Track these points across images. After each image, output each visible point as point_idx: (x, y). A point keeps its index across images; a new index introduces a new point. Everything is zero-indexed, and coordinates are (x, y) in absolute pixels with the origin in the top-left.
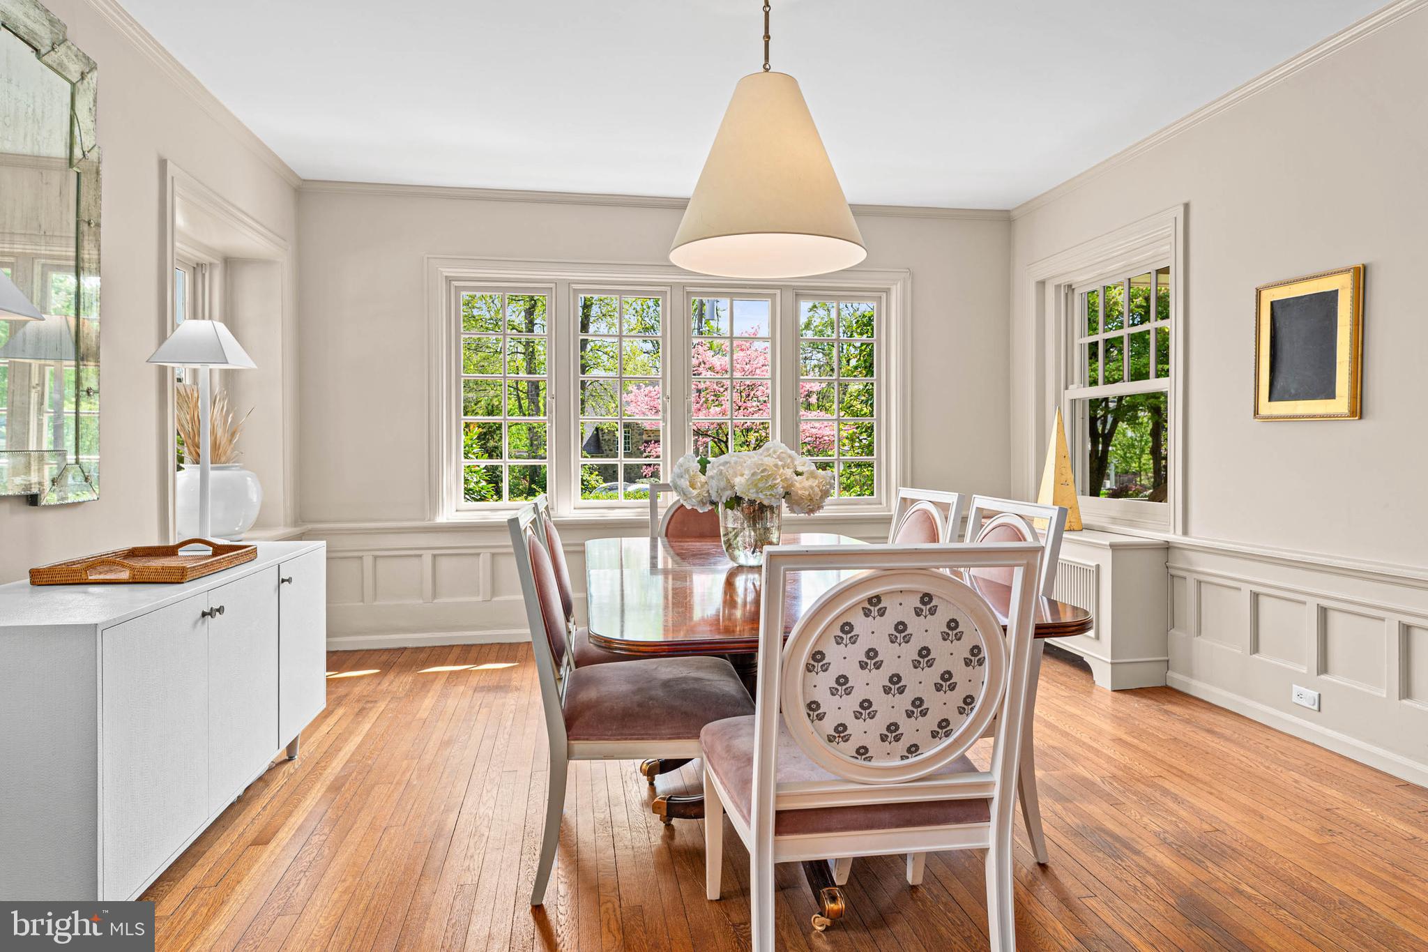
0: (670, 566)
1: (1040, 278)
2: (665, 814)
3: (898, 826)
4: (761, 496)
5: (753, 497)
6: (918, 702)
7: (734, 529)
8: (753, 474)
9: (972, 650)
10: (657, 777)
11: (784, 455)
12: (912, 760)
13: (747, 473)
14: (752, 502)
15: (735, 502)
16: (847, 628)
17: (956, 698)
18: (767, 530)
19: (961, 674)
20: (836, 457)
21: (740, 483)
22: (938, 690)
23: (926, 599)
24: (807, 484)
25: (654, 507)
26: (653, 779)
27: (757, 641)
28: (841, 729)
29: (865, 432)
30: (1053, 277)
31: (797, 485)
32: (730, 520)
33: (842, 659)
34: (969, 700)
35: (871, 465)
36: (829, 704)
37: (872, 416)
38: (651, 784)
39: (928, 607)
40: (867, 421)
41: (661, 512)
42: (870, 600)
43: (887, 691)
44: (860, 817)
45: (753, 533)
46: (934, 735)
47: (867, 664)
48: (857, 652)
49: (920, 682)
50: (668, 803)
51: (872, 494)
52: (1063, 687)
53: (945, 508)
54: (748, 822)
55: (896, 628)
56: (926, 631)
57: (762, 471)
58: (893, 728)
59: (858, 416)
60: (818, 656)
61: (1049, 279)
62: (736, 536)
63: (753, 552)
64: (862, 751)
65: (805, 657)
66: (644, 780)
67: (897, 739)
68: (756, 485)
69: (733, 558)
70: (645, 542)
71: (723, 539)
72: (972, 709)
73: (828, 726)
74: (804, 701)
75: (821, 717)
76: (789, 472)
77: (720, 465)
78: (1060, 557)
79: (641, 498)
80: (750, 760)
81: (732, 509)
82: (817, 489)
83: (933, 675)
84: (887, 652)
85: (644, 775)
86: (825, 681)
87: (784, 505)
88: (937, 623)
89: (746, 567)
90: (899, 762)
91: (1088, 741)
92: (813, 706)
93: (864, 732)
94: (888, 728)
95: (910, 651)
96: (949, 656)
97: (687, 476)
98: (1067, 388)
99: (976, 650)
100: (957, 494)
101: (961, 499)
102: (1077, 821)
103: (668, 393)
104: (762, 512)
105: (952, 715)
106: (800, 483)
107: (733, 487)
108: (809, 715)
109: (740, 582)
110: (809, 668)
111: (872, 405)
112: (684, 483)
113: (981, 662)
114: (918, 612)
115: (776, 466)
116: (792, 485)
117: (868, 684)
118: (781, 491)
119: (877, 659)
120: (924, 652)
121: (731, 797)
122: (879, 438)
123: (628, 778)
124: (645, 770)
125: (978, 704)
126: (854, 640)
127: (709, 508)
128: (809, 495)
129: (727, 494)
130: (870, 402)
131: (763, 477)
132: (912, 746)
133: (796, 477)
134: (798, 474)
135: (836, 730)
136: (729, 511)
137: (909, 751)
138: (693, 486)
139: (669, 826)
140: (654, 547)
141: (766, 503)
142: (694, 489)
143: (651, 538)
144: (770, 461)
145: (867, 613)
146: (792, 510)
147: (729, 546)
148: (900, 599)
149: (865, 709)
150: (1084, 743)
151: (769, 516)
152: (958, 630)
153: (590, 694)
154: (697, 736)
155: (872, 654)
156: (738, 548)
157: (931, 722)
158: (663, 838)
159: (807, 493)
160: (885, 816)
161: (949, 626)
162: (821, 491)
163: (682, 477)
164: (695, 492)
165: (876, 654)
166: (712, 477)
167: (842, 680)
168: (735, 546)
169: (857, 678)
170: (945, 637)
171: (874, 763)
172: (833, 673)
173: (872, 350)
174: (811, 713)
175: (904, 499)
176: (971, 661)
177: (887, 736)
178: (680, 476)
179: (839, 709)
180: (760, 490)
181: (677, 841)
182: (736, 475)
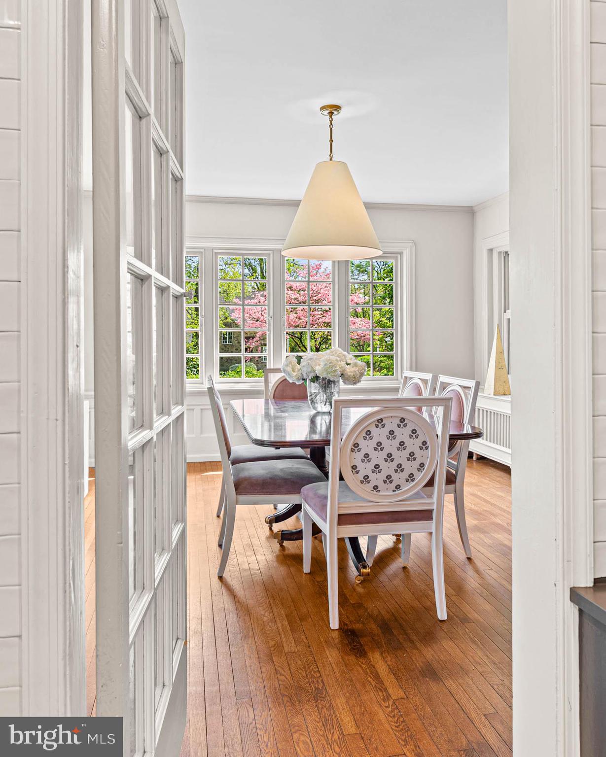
1: (490, 247)
2: (280, 539)
3: (392, 522)
4: (329, 375)
5: (325, 376)
6: (399, 466)
7: (315, 393)
8: (326, 365)
9: (423, 443)
10: (274, 524)
11: (340, 355)
12: (398, 492)
13: (322, 364)
14: (324, 379)
15: (316, 379)
16: (368, 433)
17: (416, 464)
18: (332, 393)
19: (418, 453)
20: (371, 352)
21: (319, 370)
22: (408, 460)
23: (402, 420)
24: (353, 369)
25: (266, 381)
26: (272, 526)
27: (330, 441)
28: (366, 477)
29: (389, 337)
30: (498, 247)
31: (348, 370)
32: (313, 388)
33: (367, 446)
34: (422, 465)
35: (392, 357)
36: (361, 466)
37: (393, 328)
38: (271, 529)
39: (403, 423)
40: (389, 330)
41: (271, 385)
42: (378, 421)
43: (386, 460)
45: (325, 396)
46: (407, 480)
47: (377, 448)
48: (373, 443)
49: (400, 457)
50: (282, 533)
51: (393, 375)
52: (498, 483)
53: (425, 382)
54: (325, 521)
55: (390, 433)
56: (403, 434)
57: (330, 363)
58: (389, 477)
59: (384, 328)
60: (356, 445)
61: (496, 247)
62: (316, 396)
63: (325, 405)
64: (375, 488)
65: (350, 446)
66: (267, 526)
67: (391, 482)
68: (327, 370)
69: (315, 408)
70: (261, 402)
71: (309, 398)
72: (423, 469)
73: (361, 476)
74: (350, 465)
75: (357, 472)
76: (343, 364)
77: (308, 360)
78: (477, 405)
80: (326, 498)
81: (314, 382)
82: (357, 373)
83: (406, 454)
84: (386, 443)
85: (267, 523)
86: (359, 456)
87: (341, 380)
88: (408, 431)
89: (321, 412)
90: (392, 493)
91: (505, 508)
92: (354, 467)
93: (377, 479)
94: (387, 477)
95: (396, 443)
96: (413, 445)
97: (290, 366)
98: (505, 312)
99: (424, 443)
100: (432, 374)
101: (433, 376)
102: (490, 541)
103: (272, 314)
104: (330, 384)
105: (415, 472)
106: (349, 369)
107: (315, 371)
108: (352, 471)
109: (319, 420)
110: (352, 450)
111: (392, 321)
112: (289, 369)
113: (427, 448)
114: (399, 426)
115: (337, 360)
116: (345, 370)
117: (378, 458)
118: (339, 373)
119: (381, 447)
120: (402, 443)
121: (317, 514)
122: (397, 340)
123: (257, 527)
124: (267, 521)
125: (426, 467)
126: (371, 438)
127: (301, 382)
128: (354, 375)
129: (311, 375)
130: (391, 319)
131: (330, 366)
132: (397, 486)
133: (347, 366)
134: (348, 364)
135: (364, 478)
136: (312, 383)
137: (396, 488)
138: (293, 370)
139: (281, 546)
140: (267, 403)
141: (332, 379)
142: (294, 372)
143: (265, 399)
144: (333, 358)
145: (377, 426)
146: (345, 383)
147: (312, 402)
148: (391, 420)
149: (376, 468)
150: (502, 509)
151: (333, 386)
152: (416, 434)
154: (299, 493)
155: (379, 444)
156: (317, 403)
157: (405, 475)
158: (280, 550)
159: (353, 374)
160: (386, 517)
161: (412, 432)
162: (360, 373)
163: (288, 366)
164: (295, 374)
165: (381, 444)
166: (304, 366)
167: (367, 456)
168: (315, 402)
169: (373, 455)
170: (411, 437)
171: (380, 493)
172: (363, 452)
173: (392, 288)
174: (353, 470)
175: (406, 377)
176: (422, 447)
177: (386, 481)
178: (287, 365)
179: (365, 469)
180: (328, 373)
181: (286, 552)
182: (316, 365)
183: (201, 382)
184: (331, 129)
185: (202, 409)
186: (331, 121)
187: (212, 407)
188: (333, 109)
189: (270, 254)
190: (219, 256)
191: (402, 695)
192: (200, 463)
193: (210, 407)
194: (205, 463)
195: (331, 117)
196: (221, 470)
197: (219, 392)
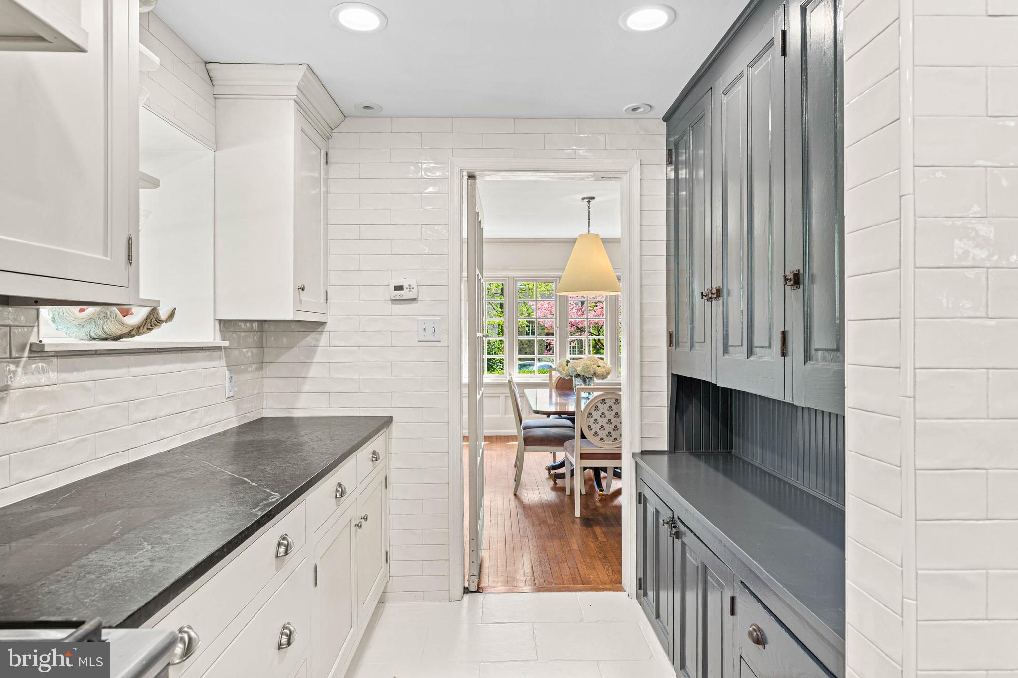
0: (558, 401)
7: (578, 385)
8: (583, 367)
12: (616, 442)
13: (581, 366)
14: (583, 375)
15: (578, 376)
16: (597, 407)
18: (589, 385)
21: (579, 370)
23: (617, 400)
24: (602, 370)
25: (551, 377)
28: (596, 432)
32: (576, 382)
33: (596, 415)
36: (593, 426)
39: (617, 402)
41: (554, 379)
42: (602, 400)
43: (608, 423)
44: (602, 456)
47: (602, 416)
48: (600, 413)
49: (616, 421)
54: (574, 457)
55: (609, 407)
56: (617, 408)
60: (590, 414)
64: (602, 439)
65: (586, 414)
67: (611, 436)
68: (584, 369)
70: (548, 390)
71: (575, 388)
73: (593, 432)
74: (587, 425)
75: (591, 429)
76: (595, 366)
77: (573, 363)
79: (545, 372)
80: (574, 446)
82: (605, 372)
84: (607, 413)
86: (592, 420)
87: (594, 377)
90: (612, 442)
92: (589, 426)
93: (603, 433)
94: (609, 433)
97: (562, 367)
103: (558, 326)
104: (586, 379)
107: (577, 370)
110: (588, 417)
112: (561, 369)
115: (591, 364)
116: (596, 371)
117: (603, 421)
118: (593, 372)
121: (571, 455)
126: (599, 410)
127: (569, 378)
129: (575, 373)
131: (586, 367)
134: (599, 366)
136: (576, 378)
137: (614, 439)
138: (564, 370)
140: (551, 392)
143: (550, 389)
146: (598, 379)
147: (577, 391)
148: (610, 400)
149: (602, 427)
153: (529, 434)
157: (619, 432)
160: (608, 457)
164: (564, 372)
165: (604, 414)
166: (570, 367)
167: (596, 420)
169: (600, 419)
171: (605, 442)
172: (594, 418)
174: (588, 428)
178: (560, 367)
179: (596, 428)
180: (585, 372)
181: (557, 486)
182: (577, 367)
183: (505, 376)
184: (589, 212)
185: (506, 397)
186: (589, 207)
187: (511, 394)
188: (590, 199)
189: (557, 280)
190: (519, 282)
191: (605, 540)
192: (504, 436)
193: (510, 395)
194: (508, 436)
195: (589, 203)
196: (517, 441)
197: (517, 385)
